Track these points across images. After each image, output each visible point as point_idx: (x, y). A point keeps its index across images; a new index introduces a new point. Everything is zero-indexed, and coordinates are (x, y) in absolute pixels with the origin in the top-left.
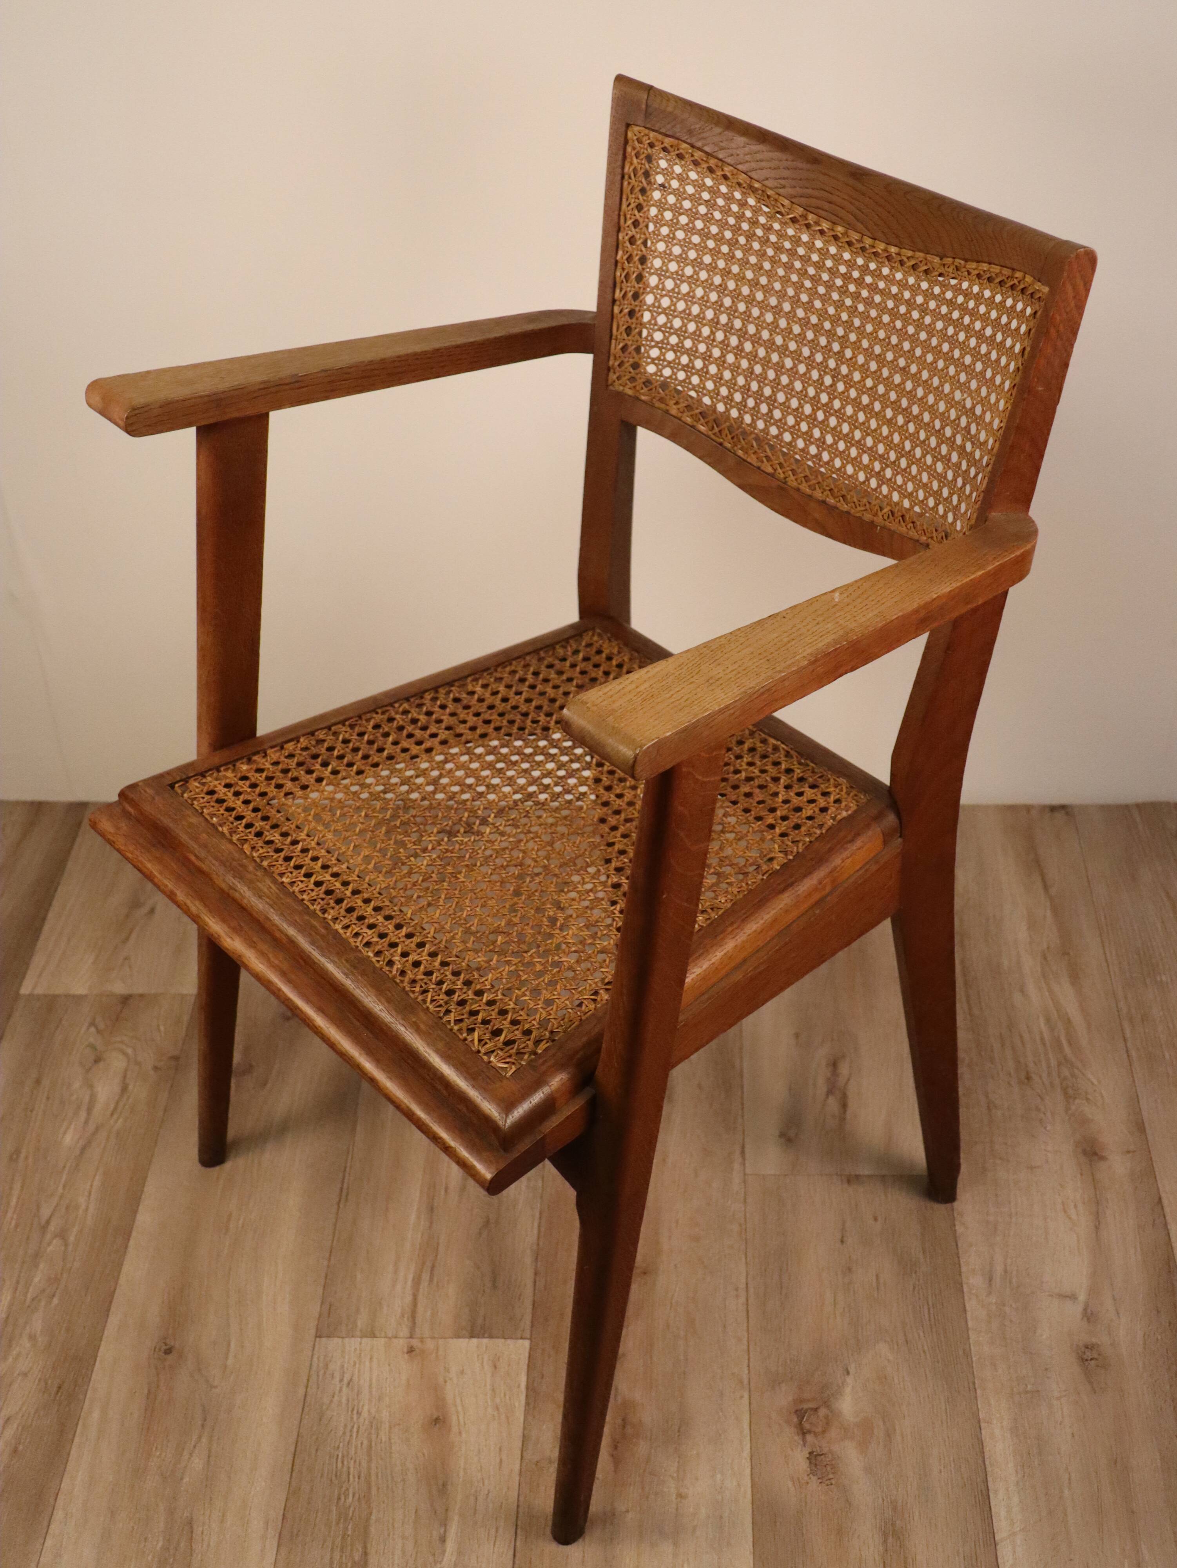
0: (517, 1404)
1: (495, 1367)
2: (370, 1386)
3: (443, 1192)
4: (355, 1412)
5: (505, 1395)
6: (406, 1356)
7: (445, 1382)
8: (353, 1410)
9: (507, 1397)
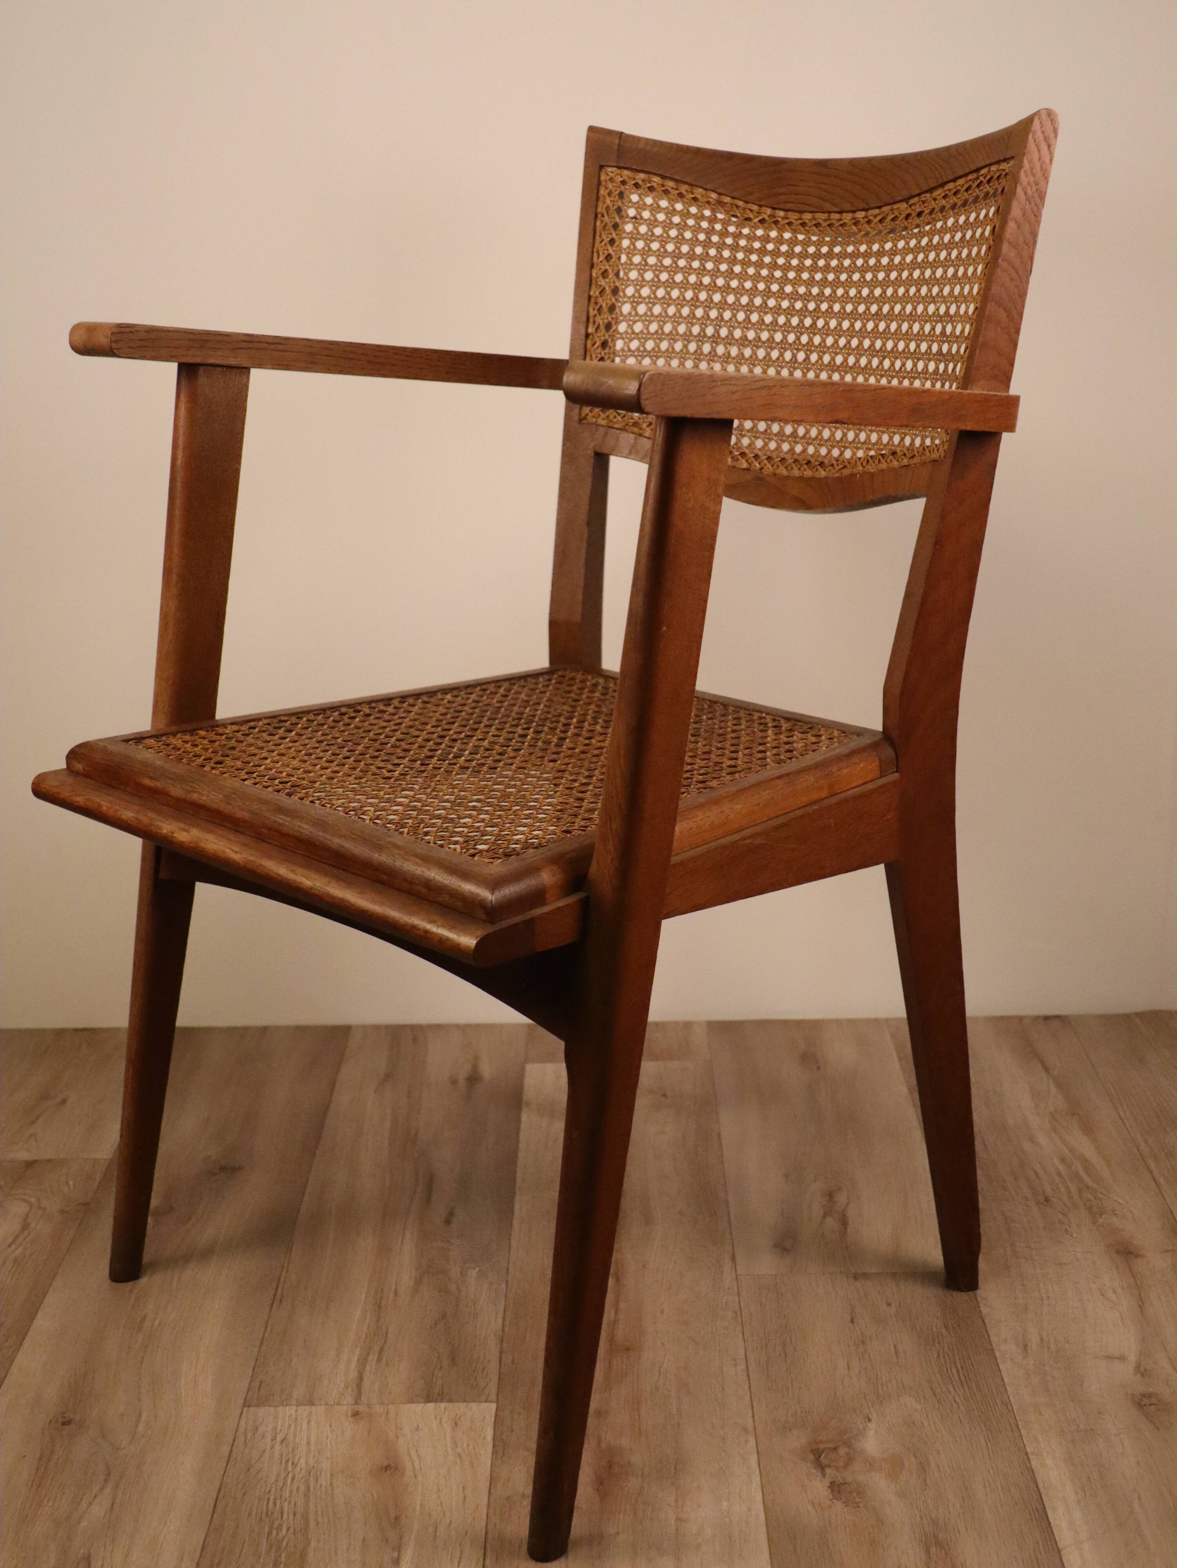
0: (482, 1452)
1: (456, 1424)
2: (308, 1443)
3: (392, 1295)
4: (290, 1463)
5: (468, 1445)
6: (350, 1419)
7: (397, 1437)
8: (287, 1461)
9: (471, 1447)
